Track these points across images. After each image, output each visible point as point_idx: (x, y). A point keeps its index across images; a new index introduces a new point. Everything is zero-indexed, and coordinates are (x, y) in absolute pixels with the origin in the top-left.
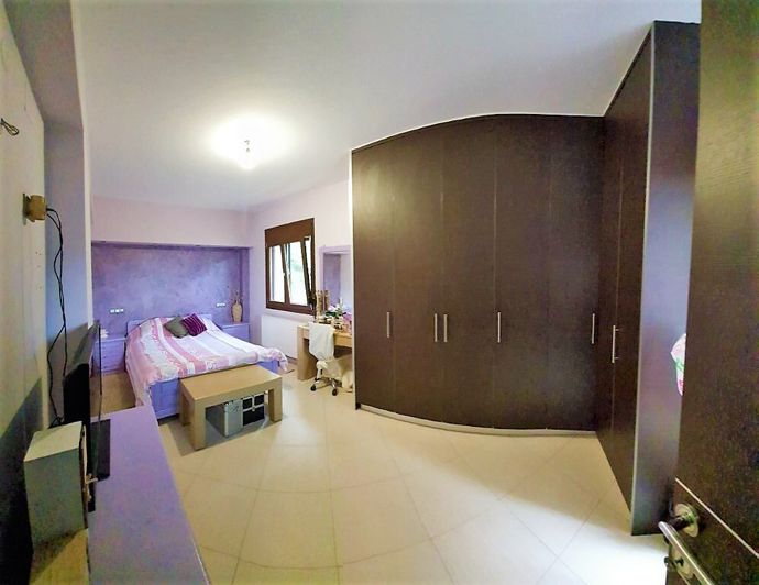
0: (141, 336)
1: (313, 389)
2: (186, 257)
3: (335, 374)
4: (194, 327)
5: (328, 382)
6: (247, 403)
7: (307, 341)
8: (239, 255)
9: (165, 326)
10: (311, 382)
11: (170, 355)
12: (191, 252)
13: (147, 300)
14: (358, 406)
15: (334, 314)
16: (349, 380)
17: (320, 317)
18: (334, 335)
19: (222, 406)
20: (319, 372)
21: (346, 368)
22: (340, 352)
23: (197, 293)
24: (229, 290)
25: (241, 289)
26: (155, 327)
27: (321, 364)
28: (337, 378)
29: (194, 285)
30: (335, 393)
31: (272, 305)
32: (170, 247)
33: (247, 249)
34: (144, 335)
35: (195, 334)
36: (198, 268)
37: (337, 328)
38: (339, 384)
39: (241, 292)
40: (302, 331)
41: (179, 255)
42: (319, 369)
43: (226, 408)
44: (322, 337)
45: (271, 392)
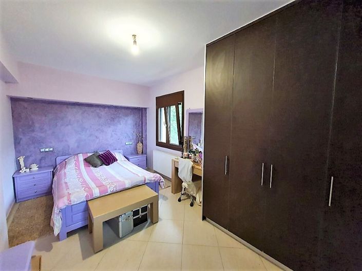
0: (65, 168)
1: (180, 200)
2: (103, 113)
3: (192, 192)
4: (107, 159)
5: (189, 196)
6: (136, 213)
7: (177, 169)
8: (141, 112)
9: (85, 160)
10: (179, 195)
11: (84, 182)
12: (107, 109)
13: (72, 142)
14: (204, 218)
15: (194, 152)
16: (199, 197)
17: (185, 154)
18: (193, 167)
19: (118, 218)
20: (183, 189)
21: (198, 189)
22: (195, 178)
23: (112, 136)
24: (134, 134)
25: (142, 133)
26: (77, 161)
27: (184, 185)
28: (194, 195)
29: (109, 131)
30: (192, 205)
31: (159, 144)
32: (90, 105)
33: (146, 109)
34: (68, 167)
35: (108, 164)
36: (113, 119)
37: (194, 162)
38: (194, 198)
39: (142, 135)
40: (175, 162)
41: (98, 111)
42: (183, 188)
43: (120, 219)
44: (186, 167)
45: (152, 204)
